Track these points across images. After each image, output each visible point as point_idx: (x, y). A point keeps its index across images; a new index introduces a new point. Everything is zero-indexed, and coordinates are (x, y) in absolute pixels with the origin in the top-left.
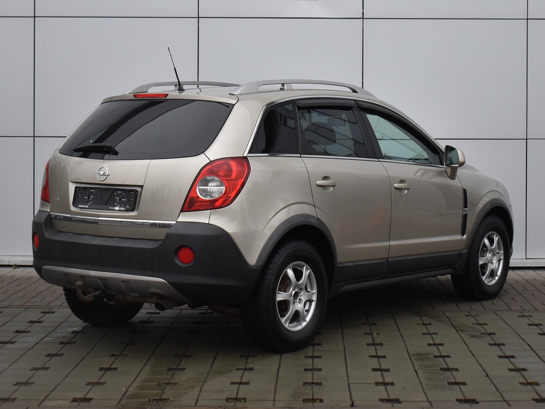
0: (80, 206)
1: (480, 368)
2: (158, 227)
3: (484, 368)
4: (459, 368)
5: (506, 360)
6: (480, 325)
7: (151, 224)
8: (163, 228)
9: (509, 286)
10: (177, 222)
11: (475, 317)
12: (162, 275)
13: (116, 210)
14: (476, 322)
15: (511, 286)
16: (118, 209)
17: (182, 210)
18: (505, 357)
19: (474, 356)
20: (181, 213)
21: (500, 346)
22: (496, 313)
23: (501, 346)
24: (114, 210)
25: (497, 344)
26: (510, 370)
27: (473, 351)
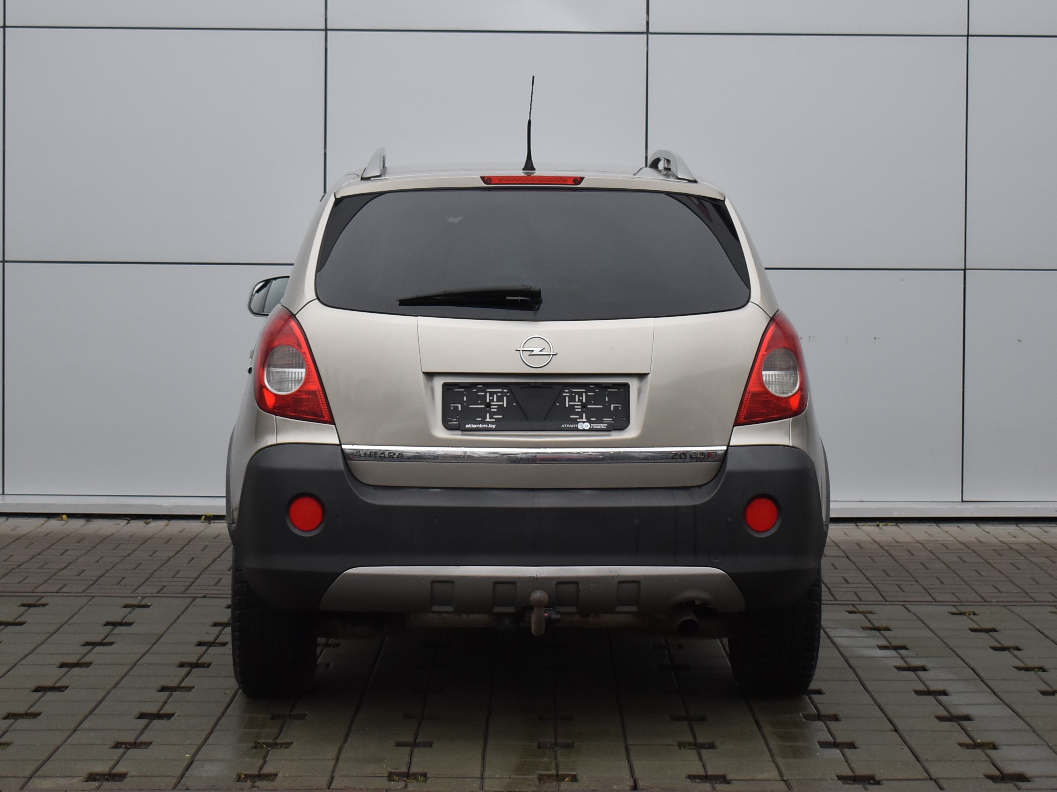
0: (467, 426)
1: (880, 714)
2: (689, 461)
3: (890, 714)
4: (840, 715)
5: (931, 698)
6: (878, 631)
7: (674, 456)
8: (701, 461)
9: (931, 555)
10: (728, 446)
11: (867, 615)
12: (717, 561)
13: (584, 430)
14: (869, 625)
15: (933, 554)
16: (587, 428)
17: (737, 423)
18: (929, 693)
19: (868, 692)
20: (735, 428)
21: (918, 672)
22: (907, 606)
23: (920, 672)
24: (577, 430)
25: (912, 667)
26: (940, 719)
27: (865, 682)
